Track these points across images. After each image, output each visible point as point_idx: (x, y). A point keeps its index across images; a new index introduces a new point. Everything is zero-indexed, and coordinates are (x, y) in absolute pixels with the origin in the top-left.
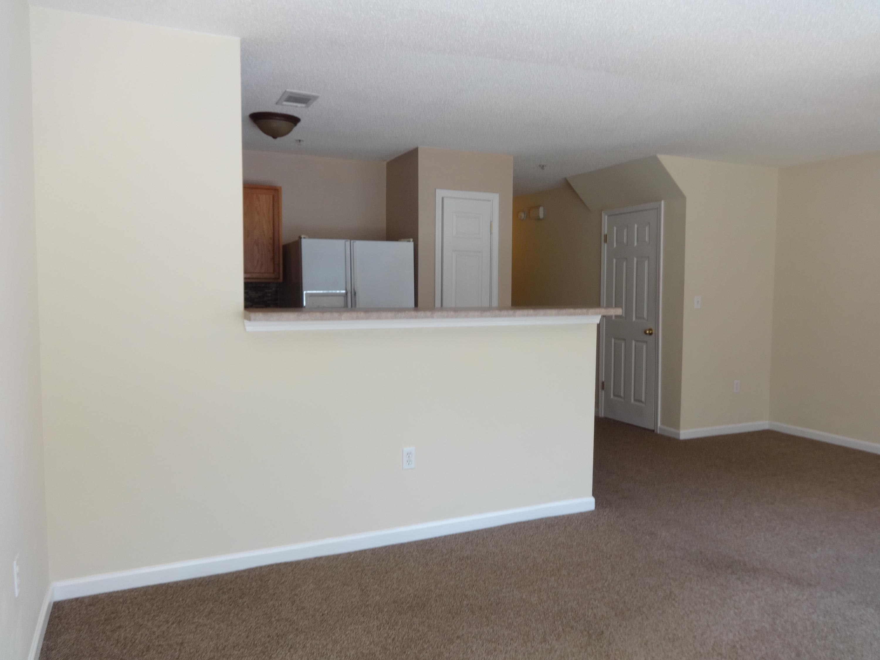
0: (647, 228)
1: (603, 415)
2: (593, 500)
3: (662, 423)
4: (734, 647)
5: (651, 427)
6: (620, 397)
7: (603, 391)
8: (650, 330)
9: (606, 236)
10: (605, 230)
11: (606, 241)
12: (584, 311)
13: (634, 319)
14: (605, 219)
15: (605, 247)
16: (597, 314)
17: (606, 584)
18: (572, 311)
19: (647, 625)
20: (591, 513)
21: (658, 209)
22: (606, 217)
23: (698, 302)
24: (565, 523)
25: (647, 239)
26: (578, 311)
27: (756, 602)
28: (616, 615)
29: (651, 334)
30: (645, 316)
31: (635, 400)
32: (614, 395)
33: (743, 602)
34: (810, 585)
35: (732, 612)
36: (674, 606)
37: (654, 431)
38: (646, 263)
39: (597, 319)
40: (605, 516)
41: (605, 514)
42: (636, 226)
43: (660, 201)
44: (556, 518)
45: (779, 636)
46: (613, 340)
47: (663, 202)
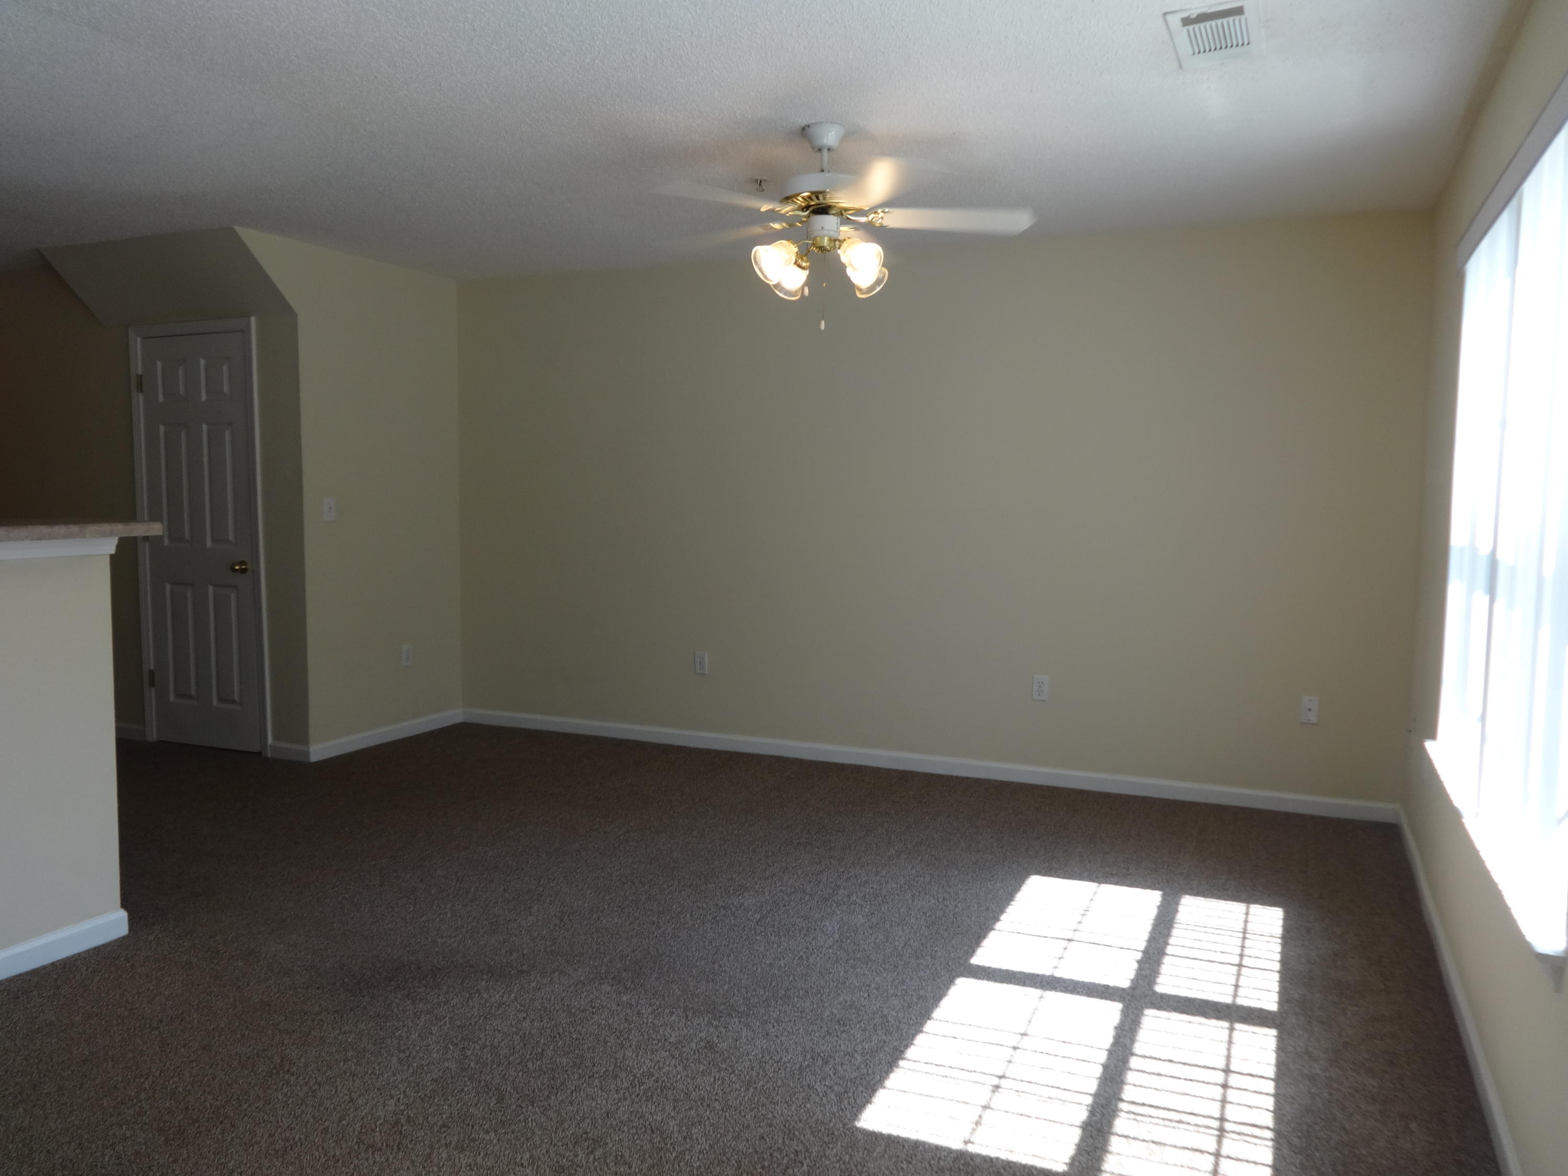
0: (225, 368)
1: (155, 736)
2: (123, 914)
3: (275, 738)
4: (397, 1122)
5: (256, 749)
6: (189, 697)
7: (153, 690)
8: (242, 563)
9: (140, 378)
10: (138, 367)
11: (140, 389)
12: (75, 529)
13: (209, 544)
14: (137, 344)
15: (139, 400)
16: (104, 535)
17: (146, 1085)
18: (44, 529)
19: (232, 1139)
20: (121, 941)
21: (245, 331)
22: (139, 339)
23: (330, 508)
24: (56, 980)
25: (226, 389)
26: (60, 529)
27: (434, 1029)
28: (167, 1141)
29: (243, 571)
30: (231, 537)
31: (221, 700)
32: (177, 695)
33: (414, 1036)
34: (521, 972)
35: (394, 1060)
36: (288, 1083)
37: (260, 753)
38: (227, 435)
39: (109, 546)
40: (151, 942)
41: (151, 937)
42: (202, 362)
43: (249, 316)
44: (35, 972)
45: (471, 1078)
46: (168, 587)
47: (253, 319)
